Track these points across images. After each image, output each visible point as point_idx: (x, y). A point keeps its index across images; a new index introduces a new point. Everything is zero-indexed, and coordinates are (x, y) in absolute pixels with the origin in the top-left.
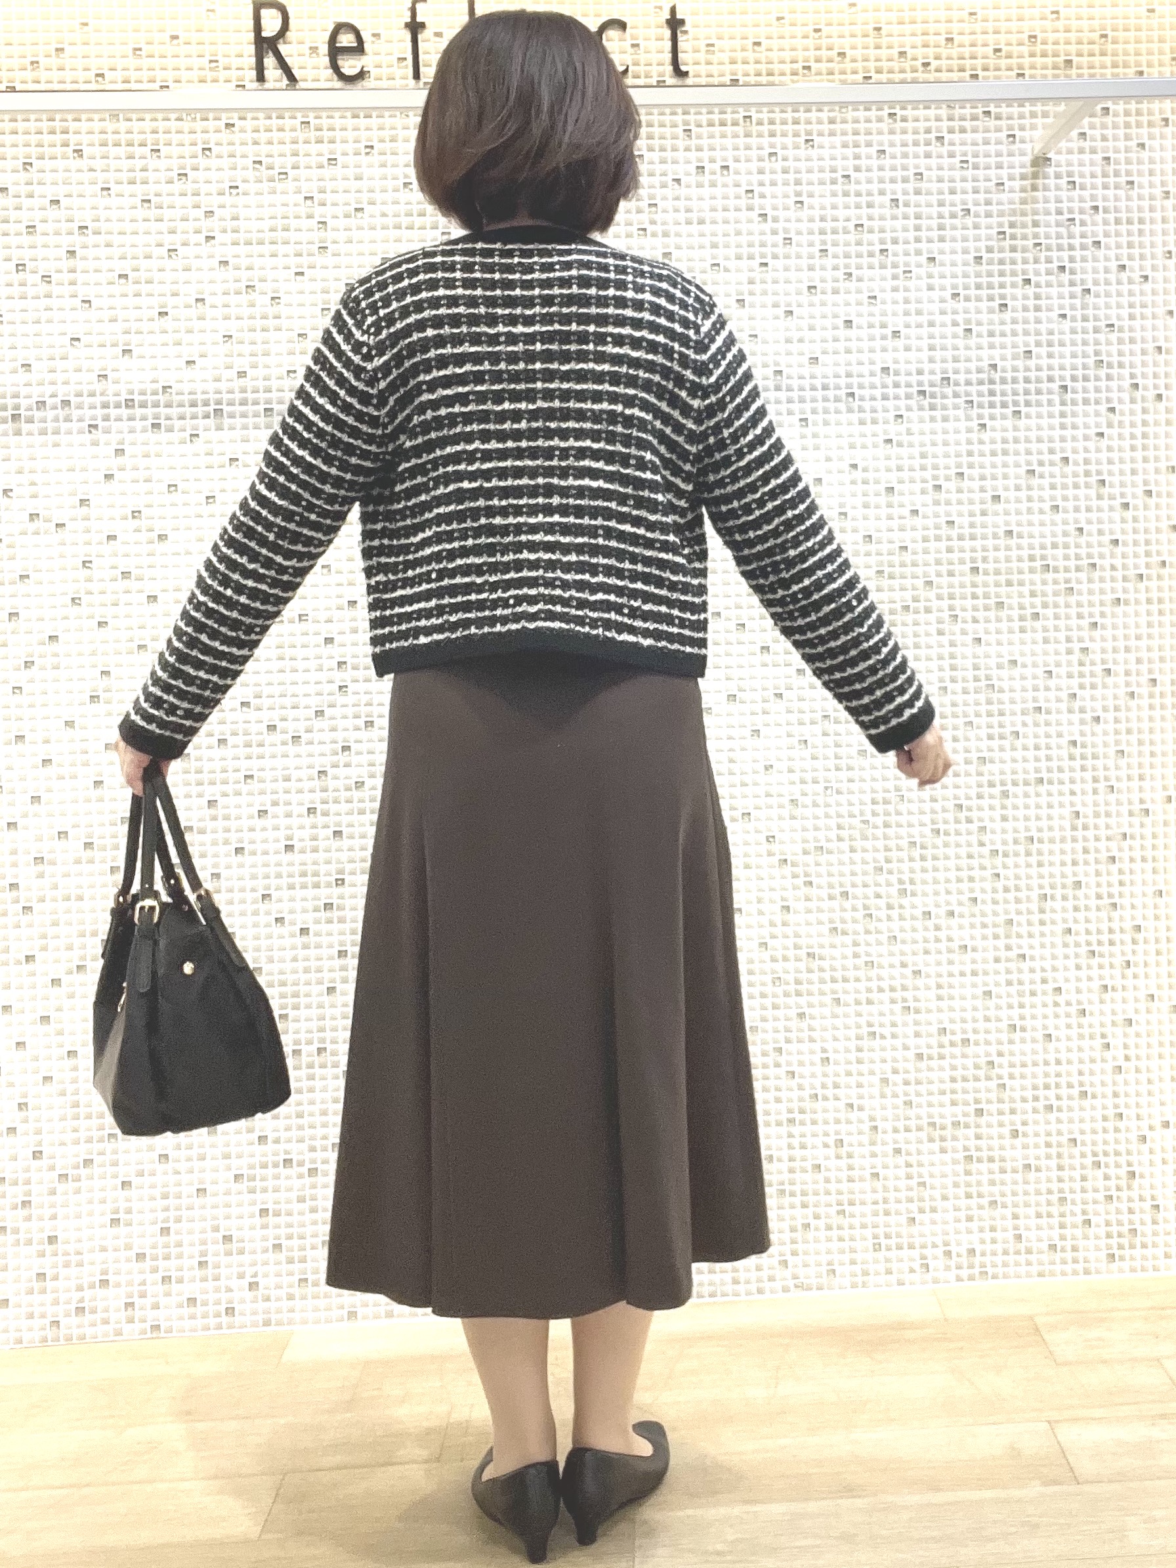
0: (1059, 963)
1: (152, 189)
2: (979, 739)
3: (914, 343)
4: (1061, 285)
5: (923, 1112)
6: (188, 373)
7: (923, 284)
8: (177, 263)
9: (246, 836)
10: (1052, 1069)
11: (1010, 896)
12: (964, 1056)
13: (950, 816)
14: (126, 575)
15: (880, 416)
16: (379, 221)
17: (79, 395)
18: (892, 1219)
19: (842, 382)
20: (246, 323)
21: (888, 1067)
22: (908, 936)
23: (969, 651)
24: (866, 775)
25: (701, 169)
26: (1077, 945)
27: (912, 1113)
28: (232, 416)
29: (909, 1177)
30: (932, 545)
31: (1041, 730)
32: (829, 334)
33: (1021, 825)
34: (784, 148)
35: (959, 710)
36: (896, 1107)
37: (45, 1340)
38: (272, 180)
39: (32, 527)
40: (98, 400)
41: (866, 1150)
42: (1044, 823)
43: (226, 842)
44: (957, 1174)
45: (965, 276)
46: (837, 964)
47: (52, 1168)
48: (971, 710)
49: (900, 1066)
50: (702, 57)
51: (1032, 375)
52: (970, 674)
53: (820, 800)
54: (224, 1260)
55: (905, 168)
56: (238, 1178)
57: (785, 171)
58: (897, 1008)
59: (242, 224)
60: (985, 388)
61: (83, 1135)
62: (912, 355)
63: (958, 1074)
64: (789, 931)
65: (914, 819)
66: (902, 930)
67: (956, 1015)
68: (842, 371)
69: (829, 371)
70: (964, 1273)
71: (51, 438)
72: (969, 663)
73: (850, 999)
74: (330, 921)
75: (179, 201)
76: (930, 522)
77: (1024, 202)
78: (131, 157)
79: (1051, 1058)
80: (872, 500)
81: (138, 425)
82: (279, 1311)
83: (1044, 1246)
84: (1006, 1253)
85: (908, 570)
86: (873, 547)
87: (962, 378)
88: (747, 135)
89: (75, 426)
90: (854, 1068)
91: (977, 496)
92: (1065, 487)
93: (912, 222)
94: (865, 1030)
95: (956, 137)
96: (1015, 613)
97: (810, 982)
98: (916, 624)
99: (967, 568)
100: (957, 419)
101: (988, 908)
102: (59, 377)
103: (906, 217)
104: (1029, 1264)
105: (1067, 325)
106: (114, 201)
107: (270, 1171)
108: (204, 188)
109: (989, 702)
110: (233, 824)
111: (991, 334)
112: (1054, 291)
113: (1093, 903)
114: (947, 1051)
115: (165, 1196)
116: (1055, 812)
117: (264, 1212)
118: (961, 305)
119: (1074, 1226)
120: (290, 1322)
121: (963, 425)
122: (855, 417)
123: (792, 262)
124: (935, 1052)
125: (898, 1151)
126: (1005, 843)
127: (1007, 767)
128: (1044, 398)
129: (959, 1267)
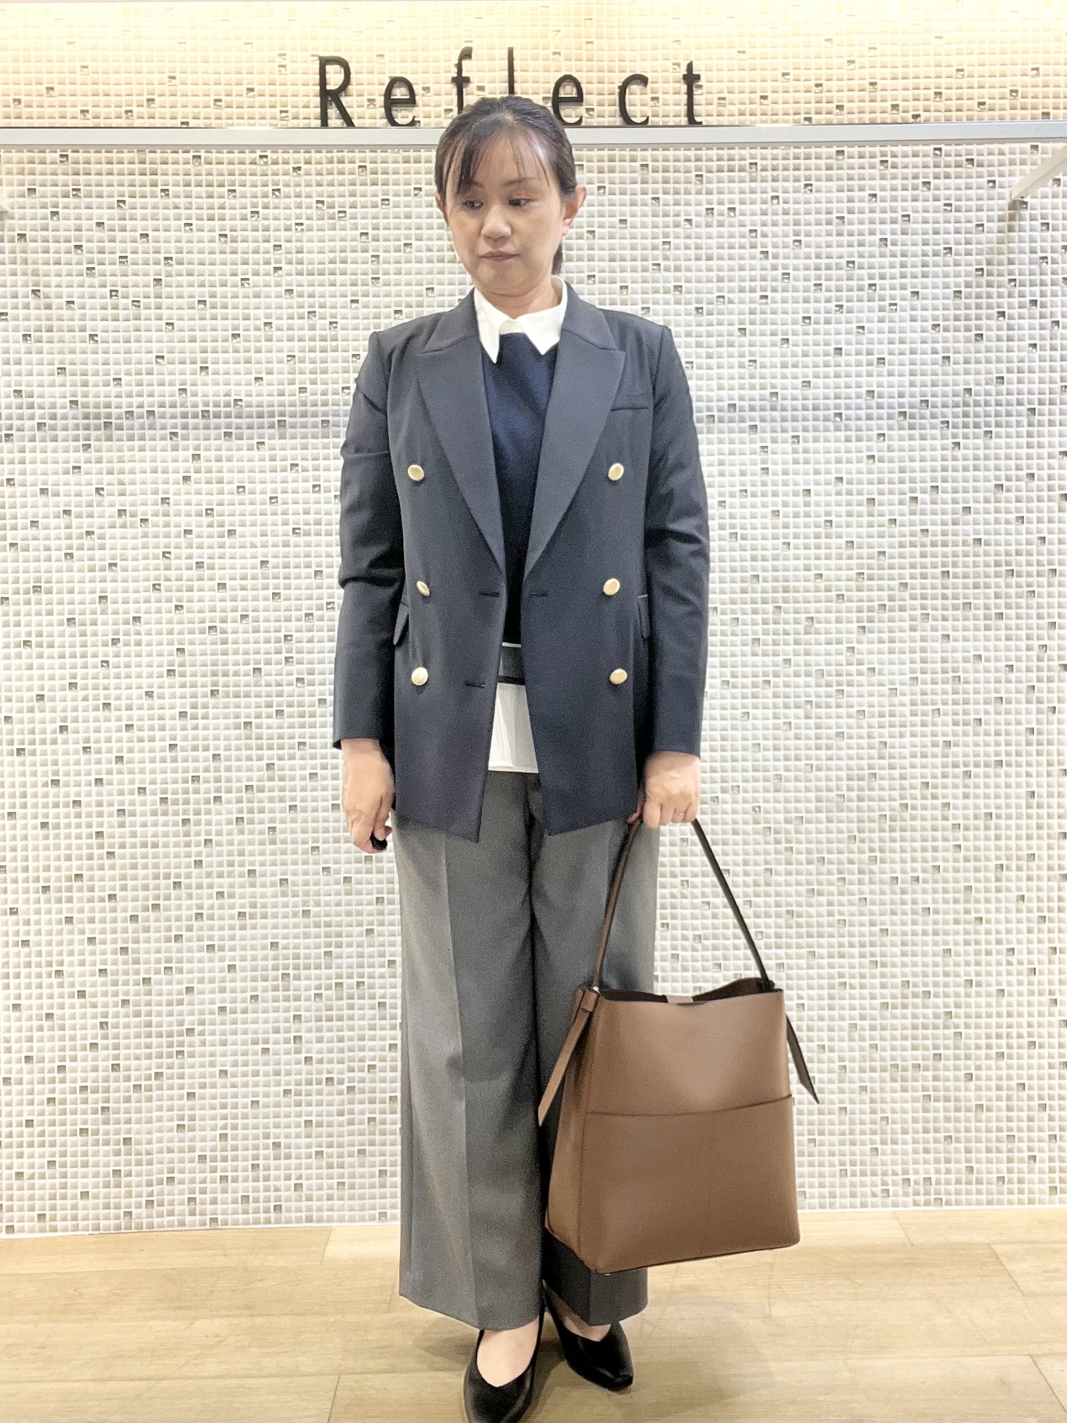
0: (1013, 926)
1: (228, 223)
2: (945, 724)
3: (896, 368)
4: (1032, 317)
5: (887, 1054)
6: (255, 388)
7: (907, 315)
8: (251, 291)
9: (299, 794)
10: (1004, 1020)
11: (971, 865)
12: (925, 1006)
13: (917, 792)
14: (200, 565)
15: (864, 434)
16: (424, 255)
17: (162, 405)
18: (857, 1149)
19: (831, 402)
20: (307, 344)
21: (856, 1013)
22: (877, 897)
23: (937, 645)
24: (843, 753)
25: (710, 211)
26: (1030, 910)
27: (877, 1055)
28: (293, 426)
29: (873, 1112)
30: (908, 550)
31: (1002, 718)
32: (821, 360)
33: (981, 802)
34: (785, 191)
35: (929, 697)
36: (862, 1049)
37: (118, 1228)
38: (332, 218)
39: (119, 521)
40: (179, 410)
41: (835, 1086)
42: (1002, 801)
43: (282, 800)
44: (915, 1111)
45: (945, 308)
46: (814, 920)
47: (128, 1079)
48: (938, 698)
49: (868, 1012)
50: (713, 109)
51: (1003, 398)
52: (939, 666)
53: (801, 774)
54: (272, 1163)
55: (893, 210)
56: (287, 1092)
57: (786, 213)
58: (866, 961)
59: (306, 256)
60: (959, 410)
61: (154, 1051)
62: (895, 379)
63: (920, 1021)
64: (771, 889)
65: (885, 794)
66: (872, 892)
67: (919, 969)
68: (831, 392)
69: (820, 392)
70: (921, 1198)
71: (137, 443)
72: (938, 656)
73: (824, 951)
74: (369, 872)
75: (251, 234)
76: (907, 530)
77: (1000, 242)
78: (210, 196)
79: (1004, 1010)
80: (855, 508)
81: (213, 433)
82: (320, 1209)
83: (994, 1177)
84: (958, 1182)
85: (886, 572)
86: (855, 552)
87: (939, 400)
88: (753, 180)
89: (159, 433)
90: (826, 1013)
91: (949, 507)
92: (1030, 500)
93: (897, 260)
94: (837, 981)
95: (941, 182)
96: (981, 612)
97: (789, 936)
98: (891, 620)
99: (939, 570)
100: (934, 438)
101: (950, 875)
102: (146, 389)
103: (893, 255)
104: (979, 1192)
105: (1036, 354)
106: (196, 235)
107: (314, 1087)
108: (273, 224)
109: (955, 692)
110: (287, 784)
111: (967, 362)
112: (1025, 323)
113: (1045, 873)
114: (910, 1001)
115: (224, 1106)
116: (1012, 791)
117: (308, 1123)
118: (941, 335)
119: (1021, 1161)
120: (330, 1220)
121: (938, 443)
122: (842, 434)
123: (789, 295)
124: (899, 1001)
125: (863, 1089)
126: (966, 818)
127: (970, 750)
128: (1013, 419)
129: (916, 1193)
